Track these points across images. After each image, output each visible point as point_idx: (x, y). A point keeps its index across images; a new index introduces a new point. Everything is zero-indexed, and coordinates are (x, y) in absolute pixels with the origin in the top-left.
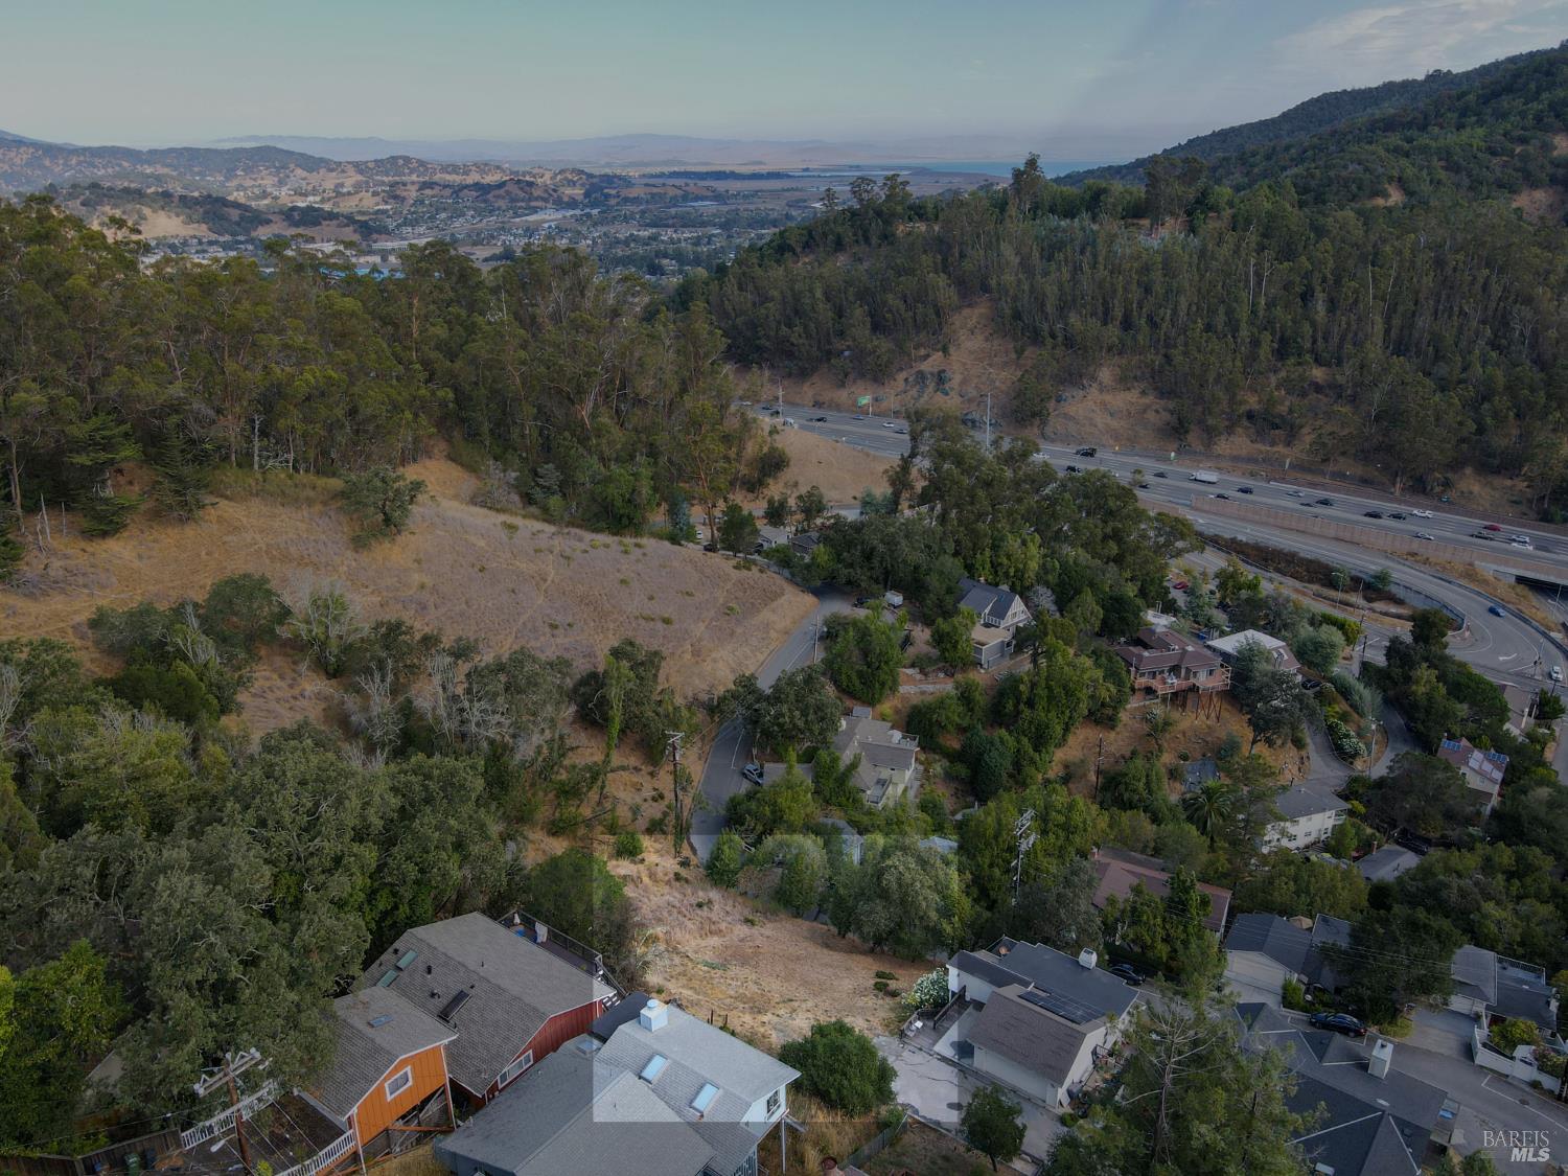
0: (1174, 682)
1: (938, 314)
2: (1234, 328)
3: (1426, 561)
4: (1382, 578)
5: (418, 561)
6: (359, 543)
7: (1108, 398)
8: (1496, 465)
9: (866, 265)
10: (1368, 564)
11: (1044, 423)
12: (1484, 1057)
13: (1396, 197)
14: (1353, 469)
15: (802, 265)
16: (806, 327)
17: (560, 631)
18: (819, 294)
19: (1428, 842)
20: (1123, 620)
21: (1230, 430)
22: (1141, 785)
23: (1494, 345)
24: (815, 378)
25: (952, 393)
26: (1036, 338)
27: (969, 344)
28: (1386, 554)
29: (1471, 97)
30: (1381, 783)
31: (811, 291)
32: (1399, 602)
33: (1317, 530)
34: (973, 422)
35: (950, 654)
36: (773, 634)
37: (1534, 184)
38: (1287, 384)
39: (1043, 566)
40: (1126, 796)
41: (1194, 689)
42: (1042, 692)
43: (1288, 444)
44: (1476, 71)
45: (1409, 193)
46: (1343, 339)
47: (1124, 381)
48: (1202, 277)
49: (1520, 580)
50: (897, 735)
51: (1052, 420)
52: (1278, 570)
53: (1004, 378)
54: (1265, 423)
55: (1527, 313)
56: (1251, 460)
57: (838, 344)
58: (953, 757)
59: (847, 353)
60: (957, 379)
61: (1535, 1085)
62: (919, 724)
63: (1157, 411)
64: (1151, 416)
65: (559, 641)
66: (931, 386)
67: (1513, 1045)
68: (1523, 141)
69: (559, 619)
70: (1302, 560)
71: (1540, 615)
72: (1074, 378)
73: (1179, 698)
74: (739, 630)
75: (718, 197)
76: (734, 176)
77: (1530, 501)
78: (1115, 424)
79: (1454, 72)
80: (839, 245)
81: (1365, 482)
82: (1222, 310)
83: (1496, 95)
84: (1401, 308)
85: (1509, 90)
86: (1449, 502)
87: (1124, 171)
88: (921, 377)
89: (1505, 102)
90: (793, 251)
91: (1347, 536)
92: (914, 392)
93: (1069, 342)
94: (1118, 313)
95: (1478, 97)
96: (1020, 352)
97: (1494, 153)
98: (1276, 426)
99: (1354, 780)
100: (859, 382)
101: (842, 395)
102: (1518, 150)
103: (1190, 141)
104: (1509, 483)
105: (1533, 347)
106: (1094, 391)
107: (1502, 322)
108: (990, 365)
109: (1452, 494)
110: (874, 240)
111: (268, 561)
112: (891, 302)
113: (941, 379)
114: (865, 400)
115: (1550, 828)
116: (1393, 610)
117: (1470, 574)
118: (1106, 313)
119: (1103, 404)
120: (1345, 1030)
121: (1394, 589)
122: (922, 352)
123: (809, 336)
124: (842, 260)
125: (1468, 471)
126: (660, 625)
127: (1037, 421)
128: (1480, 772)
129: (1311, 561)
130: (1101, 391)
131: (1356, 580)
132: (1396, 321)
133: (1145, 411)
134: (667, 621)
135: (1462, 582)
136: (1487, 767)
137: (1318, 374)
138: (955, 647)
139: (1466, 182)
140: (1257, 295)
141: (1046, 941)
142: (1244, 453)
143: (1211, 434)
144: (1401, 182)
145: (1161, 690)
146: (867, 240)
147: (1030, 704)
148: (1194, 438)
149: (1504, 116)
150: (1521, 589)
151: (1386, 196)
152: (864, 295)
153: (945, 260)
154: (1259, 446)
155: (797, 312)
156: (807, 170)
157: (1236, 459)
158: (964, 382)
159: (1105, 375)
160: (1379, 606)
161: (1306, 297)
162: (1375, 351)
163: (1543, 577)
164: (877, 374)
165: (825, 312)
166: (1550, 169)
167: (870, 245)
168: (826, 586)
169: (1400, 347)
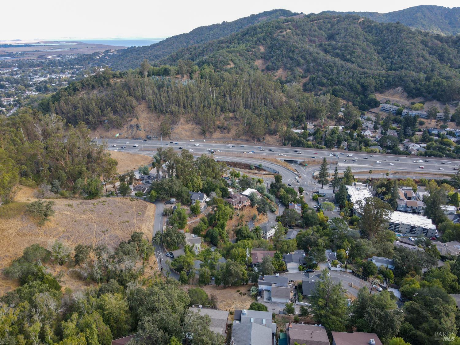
0: (241, 205)
1: (132, 108)
2: (210, 105)
3: (267, 160)
4: (260, 165)
5: (57, 224)
6: (40, 224)
7: (184, 127)
8: (273, 133)
9: (104, 94)
10: (258, 163)
11: (169, 136)
12: (333, 269)
13: (232, 65)
14: (244, 138)
15: (82, 94)
16: (93, 115)
17: (106, 233)
18: (94, 105)
19: (293, 226)
20: (226, 193)
21: (215, 131)
22: (246, 232)
23: (265, 105)
24: (98, 129)
25: (142, 130)
26: (162, 112)
27: (143, 116)
28: (259, 159)
29: (239, 35)
30: (282, 216)
31: (91, 103)
32: (265, 170)
33: (243, 156)
34: (150, 138)
35: (194, 211)
36: (151, 217)
37: (258, 59)
38: (225, 118)
39: (203, 184)
40: (243, 235)
41: (245, 206)
42: (221, 217)
43: (228, 133)
44: (233, 22)
45: (235, 64)
46: (235, 106)
47: (187, 122)
48: (199, 92)
49: (285, 160)
50: (193, 235)
51: (171, 135)
52: (239, 167)
53: (156, 124)
54: (222, 128)
55: (270, 96)
56: (221, 138)
57: (104, 118)
58: (205, 237)
59: (106, 121)
60: (142, 126)
61: (341, 271)
62: (196, 231)
63: (198, 129)
64: (195, 130)
65: (107, 235)
66: (135, 129)
67: (336, 265)
68: (254, 48)
69: (104, 229)
70: (243, 164)
71: (291, 168)
72: (174, 122)
73: (242, 209)
74: (144, 219)
75: (10, 55)
76: (11, 46)
77: (280, 140)
78: (187, 133)
79: (228, 22)
80: (93, 87)
81: (247, 140)
82: (206, 101)
83: (245, 35)
84: (245, 97)
85: (247, 33)
86: (265, 143)
87: (151, 48)
88: (131, 126)
89: (247, 37)
90: (78, 90)
91: (250, 156)
92: (130, 131)
93: (172, 113)
94: (182, 104)
95: (241, 35)
96: (159, 117)
97: (248, 51)
98: (225, 129)
99: (277, 217)
100: (113, 129)
101: (109, 134)
102: (253, 50)
103: (167, 39)
104: (275, 137)
105: (272, 104)
106: (180, 125)
107: (265, 98)
108: (150, 121)
109: (265, 141)
110: (105, 86)
111: (20, 238)
112: (118, 106)
113: (137, 126)
114: (117, 135)
115: (314, 218)
116: (264, 172)
117: (276, 161)
118: (179, 104)
119: (183, 128)
120: (311, 272)
121: (263, 168)
122: (130, 119)
123: (94, 117)
124: (95, 92)
125: (267, 135)
126: (127, 224)
127: (168, 135)
128: (297, 208)
129: (245, 164)
130: (182, 125)
131: (255, 167)
132: (244, 100)
133: (194, 129)
134: (127, 222)
135: (275, 163)
136: (298, 208)
137: (231, 115)
138: (197, 210)
139: (245, 59)
140: (213, 97)
141: (269, 274)
142: (219, 137)
143: (211, 133)
144: (232, 61)
145: (239, 208)
146: (102, 85)
147: (218, 220)
148: (207, 135)
149: (248, 41)
150: (286, 163)
151: (230, 65)
152: (108, 104)
153: (130, 92)
154: (222, 135)
155: (88, 111)
156: (38, 43)
157: (218, 139)
158: (144, 127)
159: (182, 121)
160: (261, 172)
161: (224, 96)
162: (242, 108)
163: (289, 159)
164: (118, 126)
165: (97, 110)
166: (261, 55)
167: (104, 87)
168: (156, 200)
169: (246, 107)
